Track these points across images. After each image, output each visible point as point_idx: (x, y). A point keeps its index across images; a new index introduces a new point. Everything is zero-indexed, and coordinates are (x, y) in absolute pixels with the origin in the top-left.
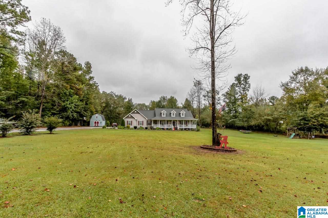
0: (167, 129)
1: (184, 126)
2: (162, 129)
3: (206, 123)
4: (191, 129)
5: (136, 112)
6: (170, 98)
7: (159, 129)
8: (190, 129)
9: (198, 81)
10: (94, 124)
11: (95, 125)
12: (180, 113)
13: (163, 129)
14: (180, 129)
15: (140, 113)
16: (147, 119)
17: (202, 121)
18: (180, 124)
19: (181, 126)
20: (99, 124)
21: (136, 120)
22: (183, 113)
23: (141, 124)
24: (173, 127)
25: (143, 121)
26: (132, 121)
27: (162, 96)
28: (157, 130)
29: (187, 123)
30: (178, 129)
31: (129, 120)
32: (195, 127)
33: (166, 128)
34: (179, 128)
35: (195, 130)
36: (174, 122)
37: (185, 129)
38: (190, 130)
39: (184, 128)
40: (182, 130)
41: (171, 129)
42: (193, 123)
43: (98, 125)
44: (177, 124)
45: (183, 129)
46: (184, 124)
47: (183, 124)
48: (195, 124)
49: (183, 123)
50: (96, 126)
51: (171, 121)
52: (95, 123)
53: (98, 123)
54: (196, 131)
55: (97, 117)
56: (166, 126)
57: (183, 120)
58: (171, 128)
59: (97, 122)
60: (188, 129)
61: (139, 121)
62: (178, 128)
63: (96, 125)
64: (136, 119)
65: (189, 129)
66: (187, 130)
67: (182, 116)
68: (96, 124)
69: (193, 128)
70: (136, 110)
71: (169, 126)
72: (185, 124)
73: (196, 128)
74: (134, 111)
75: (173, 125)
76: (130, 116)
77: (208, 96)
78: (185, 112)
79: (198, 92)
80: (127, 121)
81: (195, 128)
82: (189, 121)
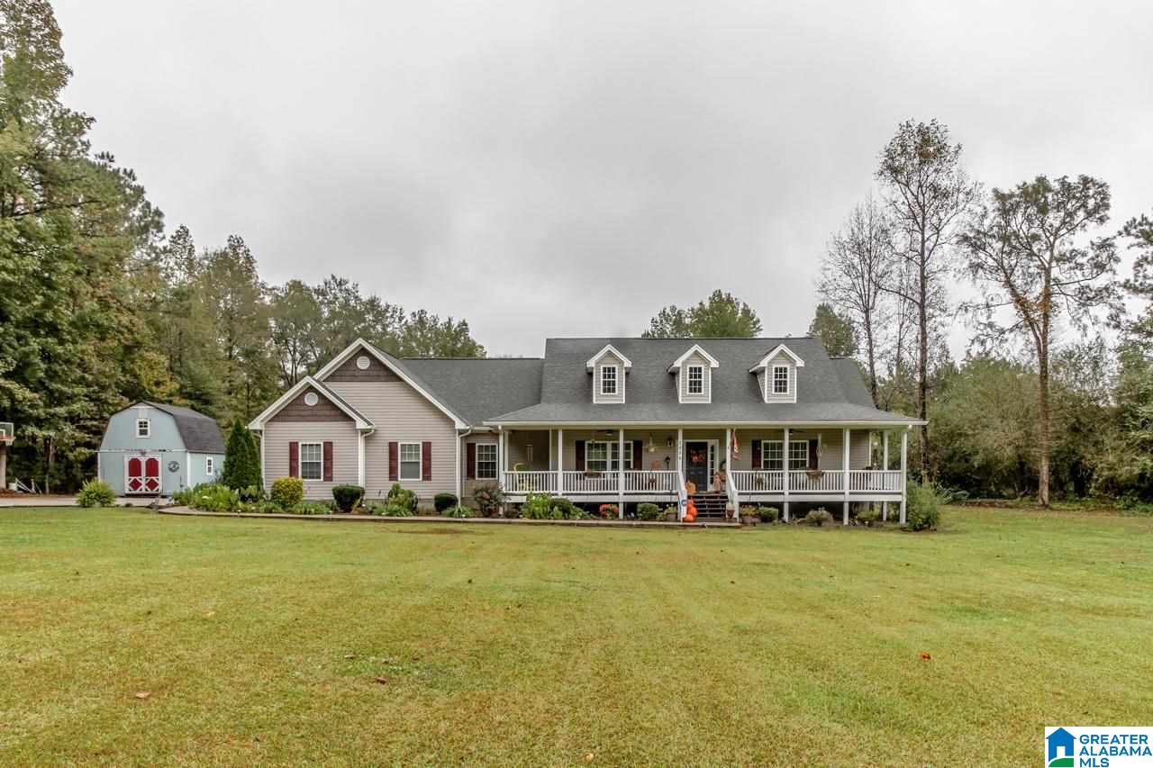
0: (631, 508)
1: (787, 486)
2: (581, 512)
3: (977, 461)
4: (854, 505)
5: (363, 363)
6: (707, 305)
7: (547, 514)
8: (846, 507)
9: (922, 132)
10: (127, 480)
11: (135, 485)
12: (754, 374)
13: (593, 509)
14: (751, 510)
15: (400, 379)
16: (459, 425)
17: (945, 452)
18: (756, 465)
19: (760, 482)
20: (160, 480)
21: (364, 432)
22: (781, 372)
23: (410, 470)
24: (683, 490)
25: (427, 447)
26: (328, 447)
27: (668, 311)
28: (533, 516)
29: (820, 454)
30: (729, 506)
31: (311, 433)
32: (890, 487)
33: (622, 499)
34: (742, 504)
35: (897, 518)
36: (697, 451)
37: (800, 510)
38: (846, 520)
39: (787, 498)
40: (766, 519)
41: (663, 505)
42: (877, 455)
43: (152, 485)
44: (722, 469)
45: (779, 506)
46: (786, 465)
47: (780, 465)
48: (895, 465)
49: (781, 455)
50: (143, 488)
51: (667, 437)
52: (135, 467)
53: (152, 467)
54: (903, 529)
55: (143, 424)
56: (619, 487)
57: (778, 433)
58: (668, 499)
59: (143, 460)
60: (823, 513)
61: (393, 448)
62: (733, 506)
63: (143, 482)
64: (361, 425)
65: (835, 509)
66: (818, 523)
67: (769, 394)
68: (143, 479)
69: (872, 505)
70: (363, 351)
71: (653, 481)
72: (794, 465)
73: (903, 499)
74: (352, 360)
75: (689, 478)
76: (311, 400)
77: (1005, 239)
78: (800, 363)
79: (918, 217)
80: (293, 447)
81: (898, 505)
82: (833, 436)
